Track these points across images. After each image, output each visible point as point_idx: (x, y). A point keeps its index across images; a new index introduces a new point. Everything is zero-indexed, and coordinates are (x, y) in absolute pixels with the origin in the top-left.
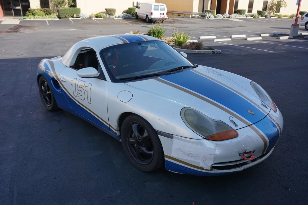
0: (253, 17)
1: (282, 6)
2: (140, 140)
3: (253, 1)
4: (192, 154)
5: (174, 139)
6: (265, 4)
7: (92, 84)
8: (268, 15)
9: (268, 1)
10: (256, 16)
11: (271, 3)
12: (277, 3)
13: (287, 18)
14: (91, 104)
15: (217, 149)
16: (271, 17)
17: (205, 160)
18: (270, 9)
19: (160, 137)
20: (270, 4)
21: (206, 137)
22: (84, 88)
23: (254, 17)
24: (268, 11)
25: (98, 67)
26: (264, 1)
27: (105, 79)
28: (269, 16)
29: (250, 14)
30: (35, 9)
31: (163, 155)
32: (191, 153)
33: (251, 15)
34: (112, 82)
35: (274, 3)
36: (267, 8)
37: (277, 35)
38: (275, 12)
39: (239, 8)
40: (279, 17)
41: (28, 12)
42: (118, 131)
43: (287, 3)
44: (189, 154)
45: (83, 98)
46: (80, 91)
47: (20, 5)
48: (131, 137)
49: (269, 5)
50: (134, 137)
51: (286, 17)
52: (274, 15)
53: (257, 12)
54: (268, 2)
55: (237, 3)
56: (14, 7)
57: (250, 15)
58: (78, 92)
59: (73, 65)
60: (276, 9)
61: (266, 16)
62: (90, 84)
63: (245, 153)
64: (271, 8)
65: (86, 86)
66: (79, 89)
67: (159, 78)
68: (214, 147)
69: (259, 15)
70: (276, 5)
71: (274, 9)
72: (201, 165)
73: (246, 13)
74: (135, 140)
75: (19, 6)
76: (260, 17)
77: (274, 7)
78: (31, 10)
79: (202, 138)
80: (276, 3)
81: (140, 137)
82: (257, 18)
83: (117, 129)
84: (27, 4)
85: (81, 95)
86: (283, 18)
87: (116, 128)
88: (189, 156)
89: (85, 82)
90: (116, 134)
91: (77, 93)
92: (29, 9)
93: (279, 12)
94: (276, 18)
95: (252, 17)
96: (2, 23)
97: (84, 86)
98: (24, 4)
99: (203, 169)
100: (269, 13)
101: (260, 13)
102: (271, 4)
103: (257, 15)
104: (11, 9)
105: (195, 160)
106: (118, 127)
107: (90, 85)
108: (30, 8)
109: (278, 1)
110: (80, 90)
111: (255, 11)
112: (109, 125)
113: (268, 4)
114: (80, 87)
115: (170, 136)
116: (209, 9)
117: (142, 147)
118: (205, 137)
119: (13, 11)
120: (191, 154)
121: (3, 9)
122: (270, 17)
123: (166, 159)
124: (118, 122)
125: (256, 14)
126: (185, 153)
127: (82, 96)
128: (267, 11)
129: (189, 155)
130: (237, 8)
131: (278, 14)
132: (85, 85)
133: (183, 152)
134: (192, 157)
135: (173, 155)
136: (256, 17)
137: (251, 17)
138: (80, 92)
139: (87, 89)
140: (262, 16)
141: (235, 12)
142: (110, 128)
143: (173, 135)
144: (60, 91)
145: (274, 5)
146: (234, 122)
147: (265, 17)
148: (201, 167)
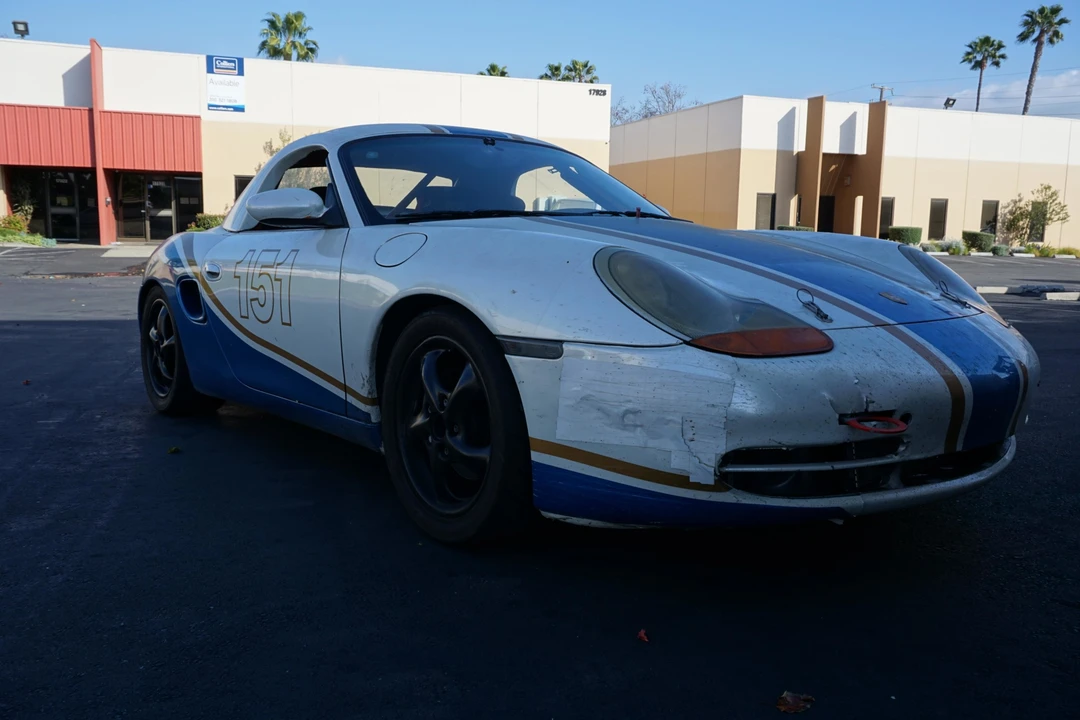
0: (951, 254)
1: (1050, 219)
2: (443, 408)
3: (947, 201)
4: (635, 412)
5: (565, 360)
6: (990, 210)
7: (297, 251)
8: (1004, 246)
9: (997, 203)
10: (960, 250)
11: (1010, 208)
12: (1033, 208)
13: (1073, 257)
14: (290, 325)
15: (738, 383)
16: (1015, 254)
17: (690, 436)
18: (1009, 229)
19: (514, 361)
20: (1007, 210)
21: (693, 340)
22: (272, 273)
23: (951, 251)
24: (1003, 233)
25: (329, 192)
26: (984, 201)
27: (342, 223)
28: (1007, 250)
29: (937, 242)
30: (218, 214)
32: (630, 406)
33: (941, 246)
34: (365, 225)
35: (1021, 208)
36: (999, 225)
37: (1037, 291)
38: (1029, 238)
39: (899, 222)
40: (1045, 254)
41: (193, 225)
42: (372, 402)
43: (1068, 210)
44: (627, 412)
45: (264, 314)
46: (258, 290)
47: (173, 204)
49: (1005, 215)
51: (1070, 254)
52: (1023, 248)
53: (964, 238)
54: (1000, 206)
55: (889, 205)
56: (153, 212)
57: (936, 245)
58: (255, 294)
60: (1031, 229)
61: (995, 251)
63: (865, 415)
64: (1011, 226)
65: (278, 265)
66: (258, 282)
68: (726, 377)
69: (969, 248)
70: (1030, 214)
71: (1023, 228)
72: (677, 463)
73: (924, 239)
74: (428, 414)
75: (170, 207)
76: (974, 253)
77: (1021, 223)
78: (204, 219)
79: (674, 341)
80: (1030, 208)
81: (444, 398)
82: (964, 255)
83: (369, 393)
84: (194, 201)
85: (263, 303)
86: (1057, 256)
87: (364, 393)
88: (625, 427)
89: (279, 251)
90: (368, 417)
91: (252, 299)
92: (199, 215)
93: (1041, 239)
94: (1033, 256)
95: (946, 254)
96: (105, 255)
98: (184, 201)
99: (682, 480)
100: (1006, 241)
101: (971, 239)
102: (1012, 213)
103: (963, 246)
104: (142, 217)
105: (652, 443)
106: (374, 388)
108: (202, 212)
109: (1033, 203)
110: (261, 287)
111: (953, 234)
112: (345, 388)
113: (999, 212)
114: (260, 275)
115: (550, 349)
116: (792, 223)
117: (454, 435)
118: (688, 339)
119: (148, 223)
120: (631, 416)
121: (117, 218)
122: (1011, 253)
123: (536, 457)
124: (372, 361)
125: (958, 243)
126: (607, 414)
127: (262, 306)
128: (998, 234)
129: (626, 419)
130: (891, 224)
131: (1040, 244)
132: (277, 262)
133: (599, 409)
134: (639, 429)
135: (564, 434)
136: (958, 254)
137: (943, 251)
138: (261, 294)
139: (282, 272)
140: (981, 249)
141: (883, 236)
142: (351, 399)
143: (563, 342)
144: (201, 318)
145: (1021, 214)
146: (819, 309)
147: (991, 254)
148: (678, 473)
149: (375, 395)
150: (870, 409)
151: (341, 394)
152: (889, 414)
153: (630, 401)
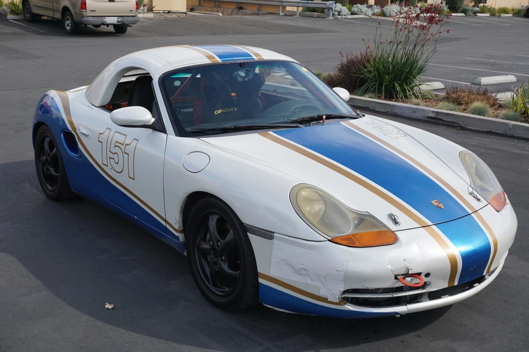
2: (218, 246)
4: (305, 270)
5: (275, 241)
7: (138, 140)
14: (134, 179)
17: (329, 282)
19: (251, 236)
21: (332, 239)
22: (122, 147)
25: (154, 106)
27: (163, 130)
31: (256, 274)
32: (302, 266)
34: (176, 136)
42: (180, 232)
44: (301, 269)
45: (118, 168)
46: (114, 154)
48: (204, 239)
50: (210, 240)
58: (112, 156)
59: (107, 103)
62: (135, 139)
63: (407, 275)
65: (126, 145)
66: (114, 150)
67: (271, 133)
72: (322, 293)
74: (210, 246)
79: (324, 239)
81: (219, 241)
83: (179, 228)
85: (117, 162)
87: (177, 226)
88: (300, 274)
89: (126, 136)
90: (178, 238)
91: (110, 158)
97: (123, 145)
99: (325, 300)
105: (312, 283)
106: (182, 225)
107: (135, 142)
110: (116, 153)
112: (166, 221)
114: (115, 146)
115: (268, 235)
117: (222, 260)
118: (330, 238)
120: (303, 271)
123: (261, 280)
124: (181, 213)
126: (293, 268)
129: (298, 271)
132: (126, 142)
133: (289, 265)
134: (306, 276)
135: (274, 273)
138: (115, 156)
139: (129, 149)
142: (168, 226)
143: (274, 233)
144: (76, 155)
146: (395, 218)
148: (323, 297)
149: (182, 228)
150: (410, 273)
151: (164, 223)
152: (419, 274)
153: (303, 265)
